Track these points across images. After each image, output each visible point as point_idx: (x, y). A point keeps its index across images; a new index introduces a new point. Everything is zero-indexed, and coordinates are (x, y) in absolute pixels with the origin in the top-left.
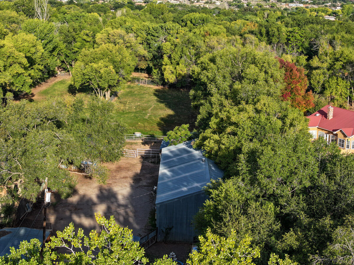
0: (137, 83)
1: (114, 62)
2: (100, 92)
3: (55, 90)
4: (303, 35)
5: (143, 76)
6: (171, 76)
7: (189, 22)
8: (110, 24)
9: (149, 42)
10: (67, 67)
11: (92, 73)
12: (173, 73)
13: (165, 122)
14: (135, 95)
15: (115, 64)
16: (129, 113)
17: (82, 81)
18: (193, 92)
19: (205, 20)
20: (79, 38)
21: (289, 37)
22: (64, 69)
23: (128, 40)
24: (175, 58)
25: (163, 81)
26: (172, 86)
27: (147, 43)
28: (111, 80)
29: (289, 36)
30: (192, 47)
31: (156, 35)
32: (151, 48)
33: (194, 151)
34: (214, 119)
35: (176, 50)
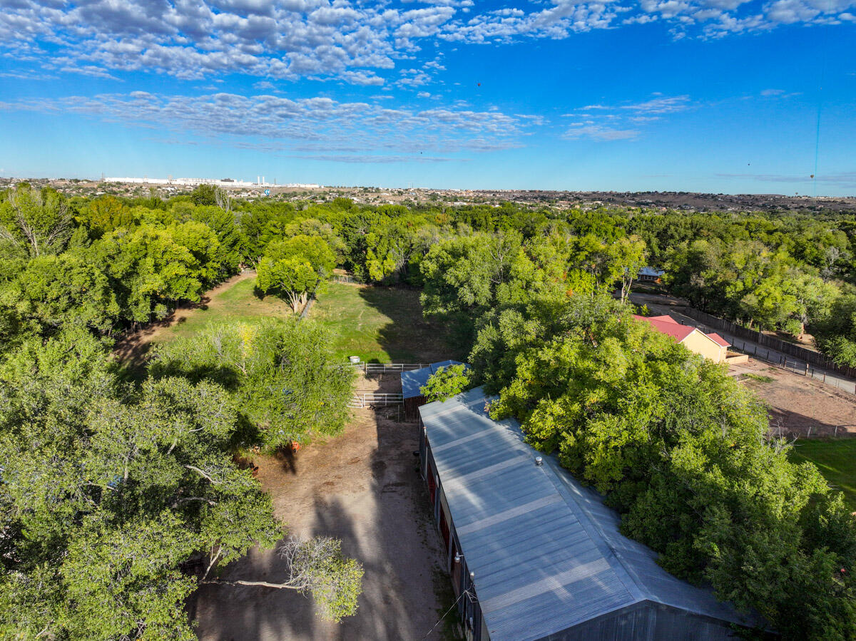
0: (335, 281)
1: (311, 257)
2: (295, 296)
3: (237, 292)
5: (342, 272)
6: (378, 273)
8: (300, 216)
9: (347, 234)
10: (252, 263)
11: (284, 273)
12: (379, 269)
13: (386, 336)
14: (337, 296)
15: (313, 259)
16: (335, 322)
17: (271, 282)
18: (426, 296)
19: (401, 212)
20: (265, 230)
22: (249, 266)
23: (324, 231)
24: (381, 251)
25: (367, 278)
26: (378, 284)
27: (345, 235)
28: (309, 280)
30: (400, 239)
31: (355, 226)
32: (349, 240)
33: (494, 424)
34: (522, 360)
35: (382, 242)
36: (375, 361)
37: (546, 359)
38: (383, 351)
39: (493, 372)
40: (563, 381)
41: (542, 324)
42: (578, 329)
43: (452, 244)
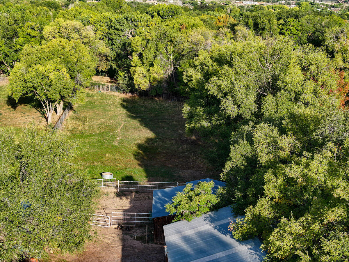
0: (97, 90)
2: (49, 105)
4: (299, 29)
5: (105, 80)
6: (143, 81)
7: (156, 14)
8: (62, 16)
9: (111, 37)
10: (7, 69)
11: (37, 80)
12: (145, 77)
13: (144, 152)
14: (96, 106)
15: (69, 65)
16: (91, 135)
17: (23, 90)
18: (189, 108)
19: (175, 12)
20: (22, 32)
21: (282, 31)
22: (4, 72)
23: (85, 34)
24: (147, 57)
25: (132, 87)
26: (143, 94)
27: (109, 39)
28: (64, 88)
29: (283, 29)
30: (169, 43)
31: (121, 28)
32: (114, 45)
33: (237, 244)
34: (271, 177)
35: (149, 46)
36: (129, 179)
37: (294, 176)
38: (140, 168)
39: (244, 190)
40: (308, 199)
41: (297, 139)
42: (330, 144)
43: (219, 51)
